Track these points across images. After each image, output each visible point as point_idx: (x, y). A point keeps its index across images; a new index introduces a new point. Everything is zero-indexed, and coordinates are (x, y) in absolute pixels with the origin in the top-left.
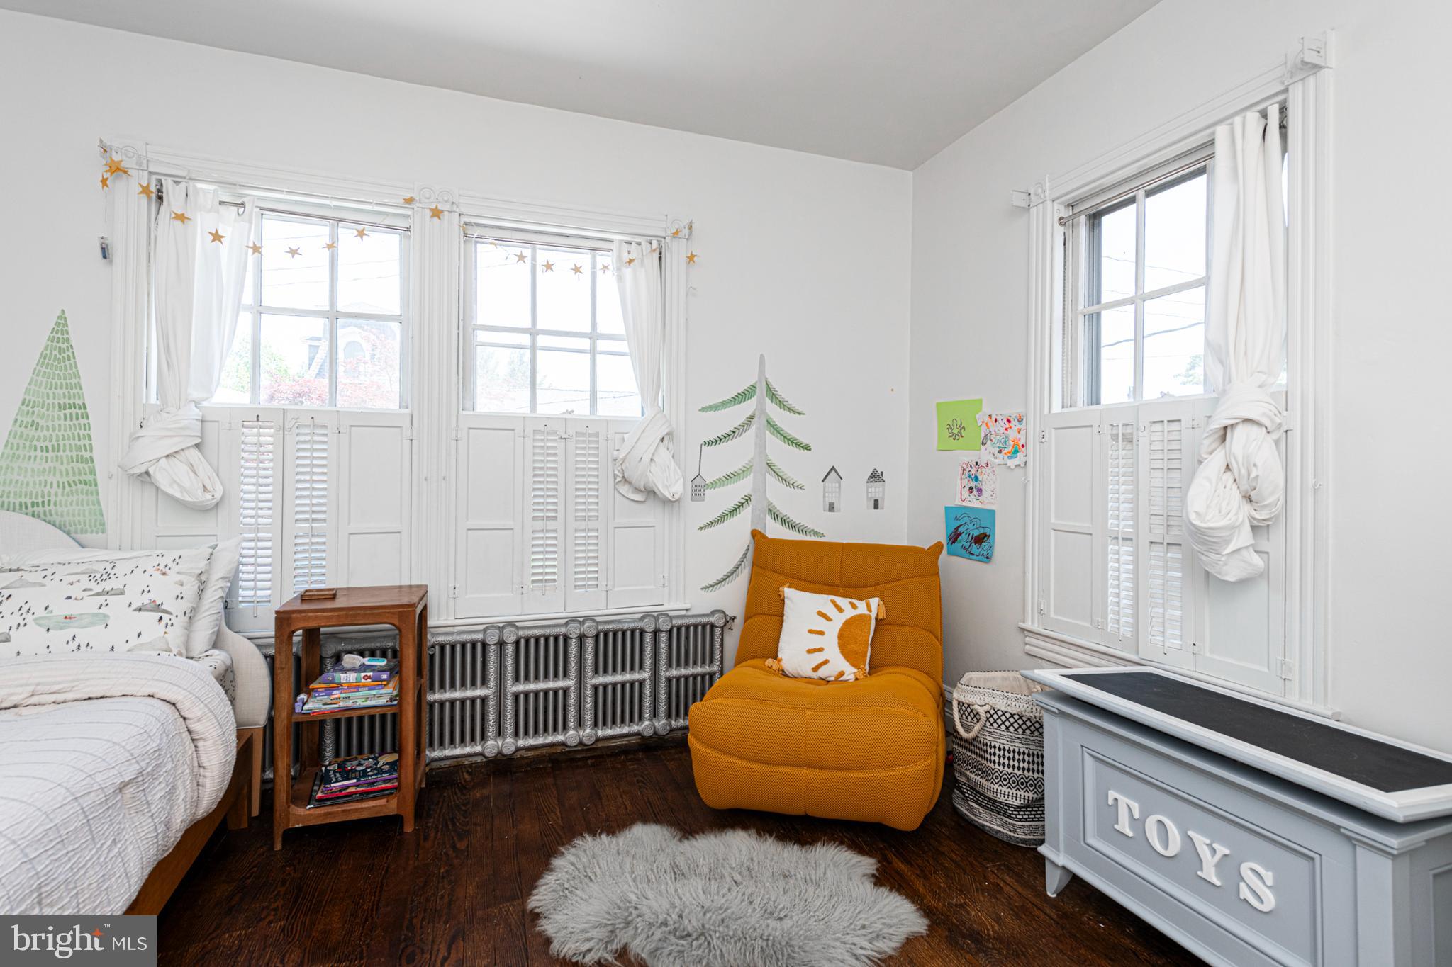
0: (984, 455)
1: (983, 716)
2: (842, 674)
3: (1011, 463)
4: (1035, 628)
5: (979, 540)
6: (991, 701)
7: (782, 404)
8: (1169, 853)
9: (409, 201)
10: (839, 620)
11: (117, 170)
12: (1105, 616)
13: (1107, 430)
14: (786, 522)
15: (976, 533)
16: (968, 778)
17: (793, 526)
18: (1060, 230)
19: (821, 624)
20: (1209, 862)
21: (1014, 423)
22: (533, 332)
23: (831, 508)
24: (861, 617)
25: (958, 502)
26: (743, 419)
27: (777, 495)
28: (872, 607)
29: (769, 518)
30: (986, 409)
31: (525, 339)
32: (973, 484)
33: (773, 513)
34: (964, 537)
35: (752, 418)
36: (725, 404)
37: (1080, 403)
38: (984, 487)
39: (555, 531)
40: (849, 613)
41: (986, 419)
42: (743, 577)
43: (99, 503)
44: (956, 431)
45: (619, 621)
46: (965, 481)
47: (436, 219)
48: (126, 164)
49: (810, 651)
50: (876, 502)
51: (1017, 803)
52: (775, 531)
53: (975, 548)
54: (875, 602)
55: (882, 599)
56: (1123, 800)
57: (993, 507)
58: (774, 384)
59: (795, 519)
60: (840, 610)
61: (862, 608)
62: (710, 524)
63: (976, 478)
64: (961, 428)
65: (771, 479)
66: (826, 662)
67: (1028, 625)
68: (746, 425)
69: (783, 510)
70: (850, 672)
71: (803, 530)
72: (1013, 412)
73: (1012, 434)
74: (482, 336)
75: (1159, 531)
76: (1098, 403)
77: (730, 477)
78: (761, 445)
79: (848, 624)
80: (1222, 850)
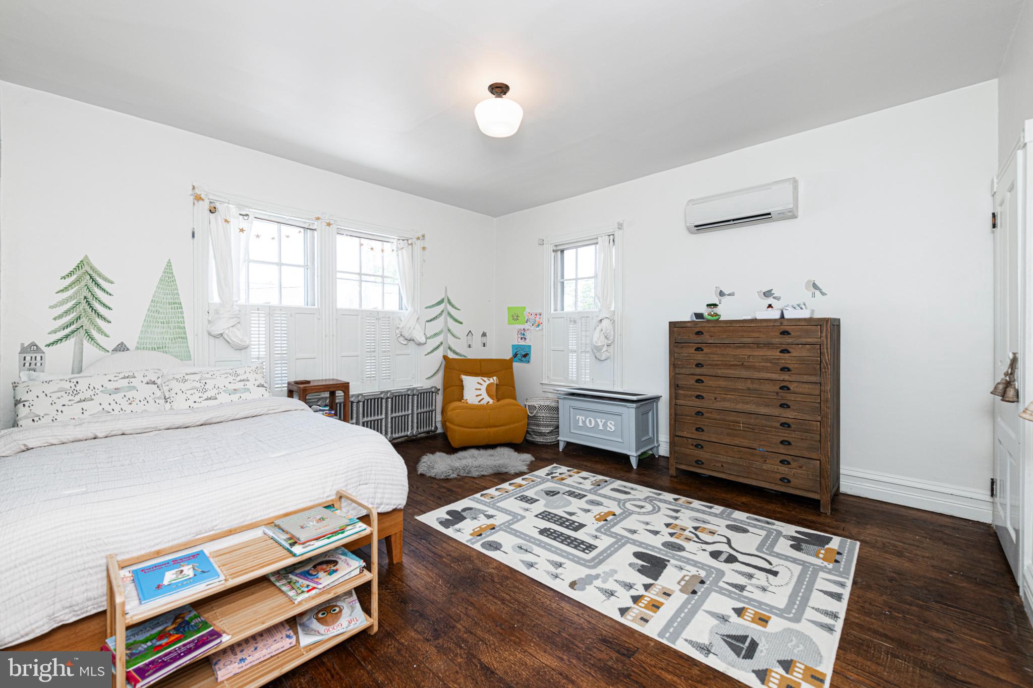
0: (526, 326)
1: (538, 408)
2: (489, 402)
3: (537, 329)
4: (546, 382)
5: (525, 356)
6: (539, 403)
7: (453, 306)
8: (592, 426)
9: (318, 219)
10: (485, 385)
11: (198, 198)
12: (568, 375)
13: (568, 319)
14: (455, 352)
15: (524, 353)
16: (532, 429)
17: (457, 354)
18: (553, 254)
19: (479, 386)
20: (601, 425)
21: (538, 316)
22: (360, 274)
23: (470, 346)
24: (492, 383)
25: (516, 343)
26: (440, 312)
27: (451, 341)
28: (494, 380)
29: (449, 351)
30: (528, 310)
31: (357, 277)
32: (522, 336)
33: (450, 348)
34: (519, 355)
35: (443, 311)
36: (433, 306)
37: (559, 310)
38: (527, 338)
39: (375, 357)
40: (488, 382)
41: (528, 314)
42: (441, 374)
43: (188, 347)
44: (515, 318)
45: (400, 392)
46: (519, 336)
47: (328, 227)
48: (203, 196)
49: (477, 396)
50: (484, 344)
51: (548, 431)
52: (451, 355)
53: (523, 359)
54: (495, 378)
55: (497, 377)
56: (580, 417)
57: (530, 344)
58: (450, 298)
59: (458, 351)
60: (485, 381)
61: (491, 380)
62: (429, 353)
63: (524, 334)
64: (517, 316)
65: (449, 335)
66: (483, 399)
67: (544, 382)
68: (441, 314)
69: (454, 347)
70: (491, 401)
71: (460, 355)
72: (538, 312)
73: (537, 319)
74: (339, 275)
75: (584, 348)
76: (563, 310)
77: (436, 335)
78: (446, 322)
79: (489, 386)
80: (603, 421)
